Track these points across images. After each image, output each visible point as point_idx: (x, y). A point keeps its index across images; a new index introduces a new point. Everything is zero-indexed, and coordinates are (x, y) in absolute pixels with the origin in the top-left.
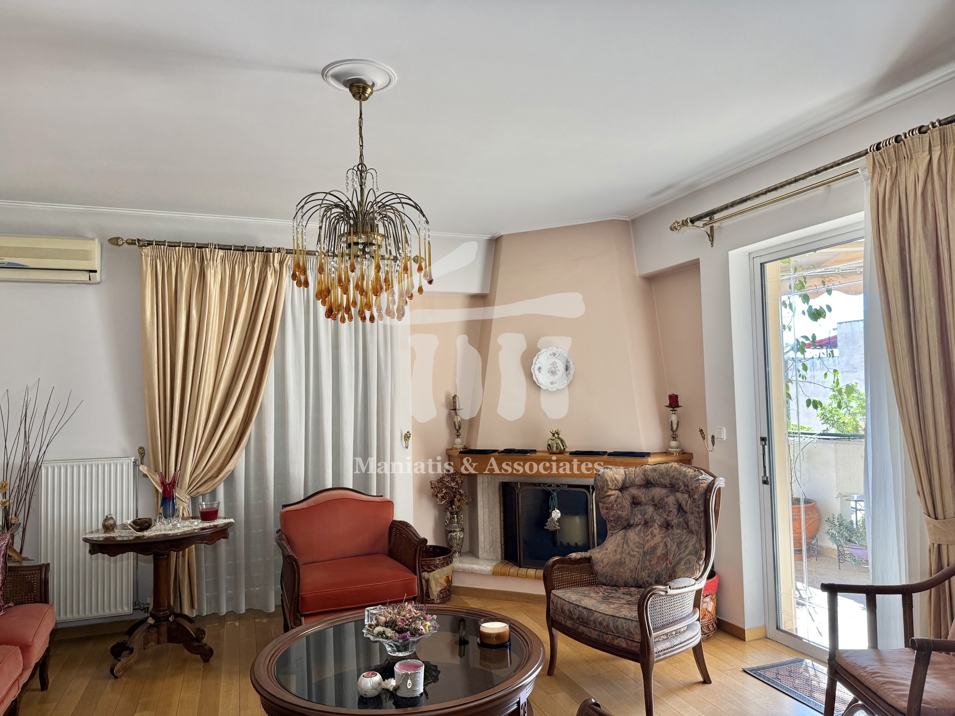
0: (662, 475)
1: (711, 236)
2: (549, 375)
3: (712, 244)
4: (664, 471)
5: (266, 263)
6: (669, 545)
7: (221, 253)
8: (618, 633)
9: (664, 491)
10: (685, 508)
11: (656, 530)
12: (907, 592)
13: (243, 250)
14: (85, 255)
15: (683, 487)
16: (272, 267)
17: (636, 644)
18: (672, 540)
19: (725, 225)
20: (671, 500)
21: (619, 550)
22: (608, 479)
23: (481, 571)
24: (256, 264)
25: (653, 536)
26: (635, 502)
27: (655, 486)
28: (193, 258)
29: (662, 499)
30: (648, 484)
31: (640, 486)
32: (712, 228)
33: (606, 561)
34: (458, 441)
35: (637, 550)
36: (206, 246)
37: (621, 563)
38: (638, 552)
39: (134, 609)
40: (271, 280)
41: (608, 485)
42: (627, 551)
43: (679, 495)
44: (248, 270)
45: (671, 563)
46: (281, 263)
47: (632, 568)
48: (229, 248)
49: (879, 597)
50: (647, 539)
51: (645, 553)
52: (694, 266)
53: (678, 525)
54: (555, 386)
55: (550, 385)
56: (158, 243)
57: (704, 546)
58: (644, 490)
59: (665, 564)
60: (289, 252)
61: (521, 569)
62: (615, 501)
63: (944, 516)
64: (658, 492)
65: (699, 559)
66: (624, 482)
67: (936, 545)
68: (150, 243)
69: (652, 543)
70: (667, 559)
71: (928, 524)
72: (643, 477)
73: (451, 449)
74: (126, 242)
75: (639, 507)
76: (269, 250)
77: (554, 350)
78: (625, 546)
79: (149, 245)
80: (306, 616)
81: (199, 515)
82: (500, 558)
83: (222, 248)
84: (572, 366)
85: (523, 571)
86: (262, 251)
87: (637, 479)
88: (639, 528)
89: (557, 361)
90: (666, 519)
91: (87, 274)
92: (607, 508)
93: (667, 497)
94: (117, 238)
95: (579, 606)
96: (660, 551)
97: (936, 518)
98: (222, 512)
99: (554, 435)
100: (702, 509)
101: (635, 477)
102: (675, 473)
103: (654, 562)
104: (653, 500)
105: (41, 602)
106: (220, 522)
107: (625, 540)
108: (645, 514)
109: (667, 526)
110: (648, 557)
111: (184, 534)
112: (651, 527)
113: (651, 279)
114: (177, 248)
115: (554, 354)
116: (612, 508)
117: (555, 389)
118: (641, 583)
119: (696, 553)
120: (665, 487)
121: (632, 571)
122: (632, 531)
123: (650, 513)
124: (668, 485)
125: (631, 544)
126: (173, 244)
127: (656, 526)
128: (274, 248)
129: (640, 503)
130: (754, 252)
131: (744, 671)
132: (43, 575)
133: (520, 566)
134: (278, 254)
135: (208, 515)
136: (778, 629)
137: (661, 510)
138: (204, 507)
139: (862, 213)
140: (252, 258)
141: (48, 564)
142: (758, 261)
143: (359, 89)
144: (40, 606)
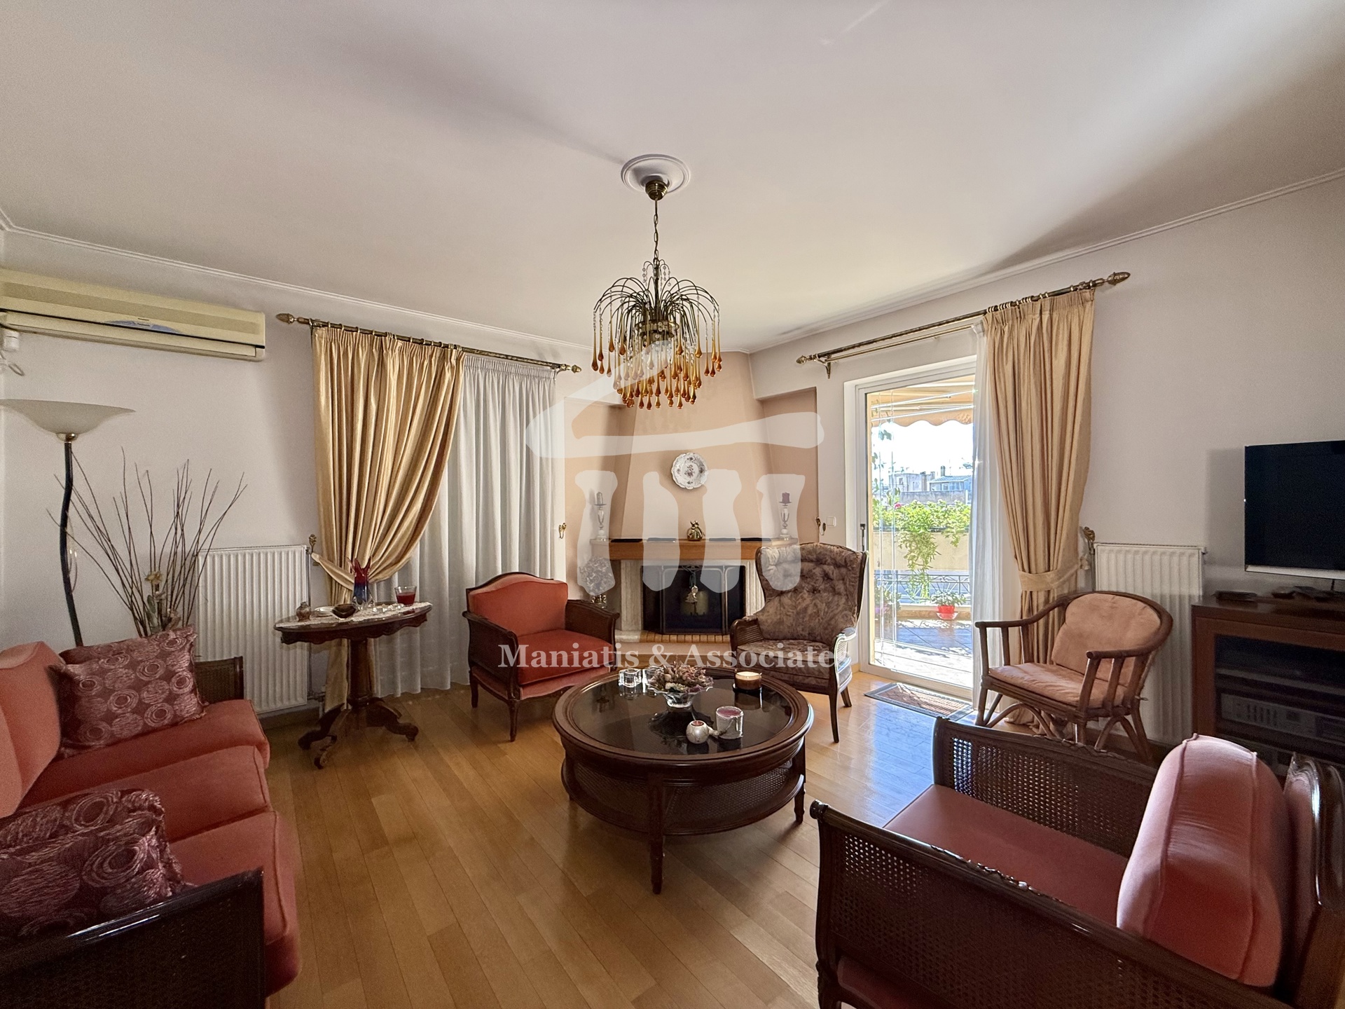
0: (810, 552)
1: (829, 372)
2: (686, 476)
3: (829, 376)
4: (812, 549)
5: (443, 358)
6: (819, 605)
7: (400, 343)
8: (809, 673)
9: (810, 565)
10: (831, 576)
11: (806, 595)
12: (1005, 626)
13: (421, 343)
14: (253, 328)
15: (830, 560)
16: (449, 363)
17: (824, 681)
18: (821, 602)
19: (839, 362)
20: (818, 571)
21: (778, 612)
23: (631, 639)
24: (434, 358)
25: (804, 599)
28: (371, 345)
29: (810, 571)
32: (829, 364)
33: (769, 621)
35: (791, 611)
36: (385, 335)
37: (781, 622)
38: (793, 612)
39: (308, 699)
40: (448, 375)
42: (785, 612)
43: (826, 567)
44: (426, 363)
45: (822, 619)
46: (458, 360)
47: (789, 625)
48: (407, 339)
49: (989, 630)
50: (798, 602)
51: (798, 613)
52: (813, 392)
53: (825, 590)
54: (693, 485)
55: (687, 484)
56: (333, 326)
57: (856, 603)
59: (817, 620)
60: (465, 350)
61: (664, 636)
63: (1036, 571)
64: (806, 566)
65: (854, 613)
67: (1028, 593)
68: (325, 325)
69: (804, 605)
70: (818, 616)
71: (1022, 576)
74: (298, 321)
76: (446, 346)
77: (691, 455)
78: (782, 609)
79: (323, 326)
80: (524, 687)
81: (395, 599)
82: (640, 628)
83: (401, 338)
84: (706, 469)
85: (666, 637)
86: (440, 346)
88: (790, 594)
89: (692, 464)
90: (813, 586)
91: (254, 349)
93: (814, 569)
94: (288, 315)
96: (810, 610)
97: (1030, 572)
98: (417, 598)
99: (693, 525)
100: (858, 575)
102: (822, 550)
103: (807, 618)
104: (802, 572)
105: (236, 698)
106: (418, 606)
107: (781, 604)
109: (814, 591)
110: (801, 616)
112: (801, 593)
113: (766, 402)
114: (354, 333)
115: (691, 459)
117: (691, 488)
118: (795, 636)
119: (851, 609)
120: (812, 561)
121: (789, 627)
122: (785, 597)
124: (816, 560)
125: (786, 607)
126: (350, 329)
127: (805, 591)
128: (451, 345)
130: (860, 385)
131: (866, 695)
132: (238, 670)
133: (663, 634)
134: (454, 350)
135: (407, 599)
136: (869, 664)
137: (809, 579)
138: (400, 591)
139: (975, 356)
140: (430, 352)
141: (242, 657)
142: (863, 392)
143: (655, 187)
144: (236, 703)
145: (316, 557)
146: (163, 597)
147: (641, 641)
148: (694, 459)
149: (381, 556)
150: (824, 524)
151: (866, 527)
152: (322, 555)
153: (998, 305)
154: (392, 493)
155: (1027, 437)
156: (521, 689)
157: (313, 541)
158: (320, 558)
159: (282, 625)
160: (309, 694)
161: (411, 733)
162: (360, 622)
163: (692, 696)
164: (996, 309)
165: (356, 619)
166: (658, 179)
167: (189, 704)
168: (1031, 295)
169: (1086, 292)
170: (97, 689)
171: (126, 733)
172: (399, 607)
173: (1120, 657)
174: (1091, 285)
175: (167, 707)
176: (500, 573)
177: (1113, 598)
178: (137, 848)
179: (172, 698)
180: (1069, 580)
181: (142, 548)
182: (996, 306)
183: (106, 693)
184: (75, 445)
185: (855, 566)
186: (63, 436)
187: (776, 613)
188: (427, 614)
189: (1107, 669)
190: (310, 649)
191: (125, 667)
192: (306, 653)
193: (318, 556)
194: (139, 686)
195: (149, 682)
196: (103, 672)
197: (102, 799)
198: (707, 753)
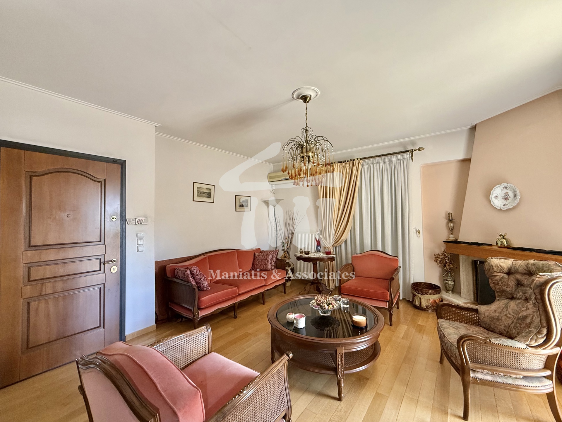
5: (353, 164)
6: (534, 318)
11: (530, 305)
13: (345, 162)
16: (355, 166)
21: (499, 310)
22: (493, 265)
24: (350, 166)
25: (527, 309)
26: (519, 284)
30: (528, 273)
31: (523, 274)
33: (487, 314)
34: (451, 236)
35: (513, 314)
36: (334, 163)
37: (498, 319)
38: (514, 316)
40: (355, 170)
41: (493, 269)
42: (505, 313)
44: (348, 168)
46: (358, 164)
48: (341, 162)
50: (522, 309)
51: (518, 318)
55: (502, 206)
58: (525, 276)
60: (361, 159)
62: (500, 280)
66: (510, 269)
69: (525, 314)
72: (526, 268)
75: (521, 288)
78: (505, 310)
84: (518, 194)
86: (352, 161)
88: (520, 301)
92: (494, 283)
96: (528, 320)
98: (332, 253)
101: (519, 267)
103: (523, 326)
106: (330, 256)
107: (506, 306)
108: (525, 293)
110: (519, 321)
116: (498, 284)
117: (506, 209)
121: (505, 326)
122: (513, 302)
123: (529, 293)
125: (510, 310)
129: (522, 285)
134: (357, 160)
135: (328, 253)
143: (305, 99)
145: (321, 236)
146: (288, 242)
148: (508, 188)
186: (273, 206)
187: (496, 311)
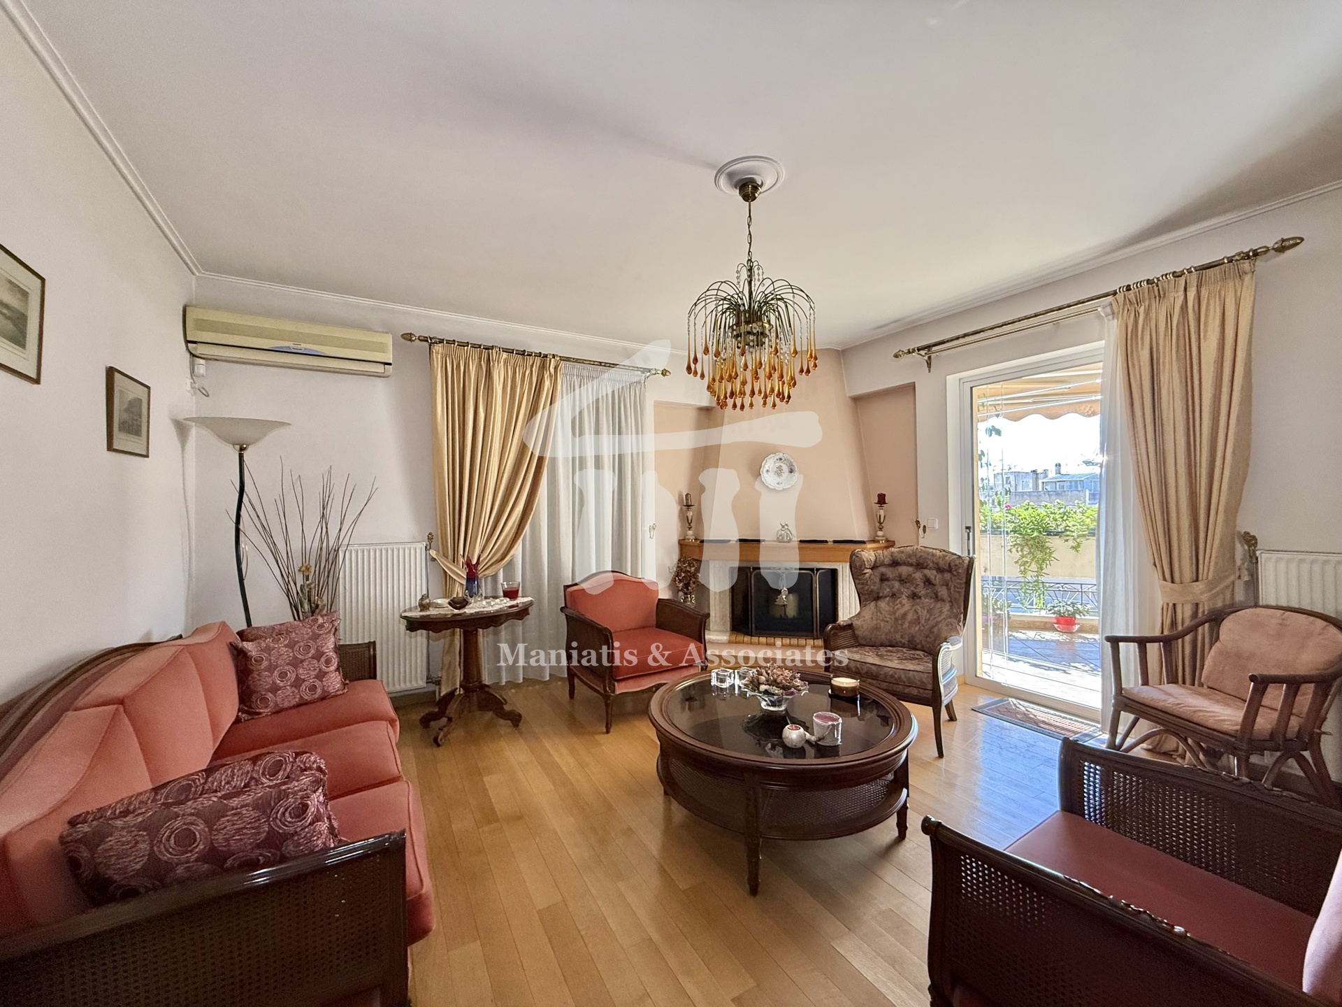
0: (909, 556)
1: (929, 365)
2: (776, 477)
3: (929, 370)
4: (911, 552)
5: (543, 367)
6: (919, 612)
7: (505, 355)
8: (909, 683)
9: (911, 569)
10: (934, 582)
11: (905, 601)
12: (1142, 642)
13: (523, 354)
14: (381, 348)
15: (931, 564)
16: (548, 372)
17: (926, 692)
18: (923, 608)
19: (941, 355)
20: (918, 575)
21: (875, 618)
22: (865, 559)
23: (718, 640)
24: (534, 367)
25: (902, 605)
26: (884, 579)
27: (901, 565)
28: (480, 358)
29: (908, 576)
30: (895, 563)
31: (888, 566)
32: (930, 358)
33: (865, 627)
34: (690, 532)
35: (889, 616)
36: (492, 347)
37: (877, 628)
38: (891, 619)
39: (427, 683)
40: (547, 383)
41: (865, 565)
42: (882, 618)
43: (927, 572)
44: (528, 372)
45: (924, 626)
46: (556, 368)
47: (887, 631)
48: (511, 351)
49: (1121, 644)
50: (896, 607)
51: (896, 619)
52: (911, 387)
53: (926, 596)
56: (448, 342)
57: (962, 610)
58: (890, 568)
59: (918, 628)
60: (562, 359)
61: (753, 638)
62: (869, 578)
63: (1181, 580)
64: (904, 570)
65: (959, 621)
66: (876, 561)
67: (1171, 605)
68: (441, 341)
69: (902, 611)
70: (919, 623)
71: (1162, 586)
72: (891, 558)
73: (684, 540)
74: (419, 339)
75: (886, 583)
76: (546, 356)
77: (781, 455)
79: (440, 343)
80: (618, 681)
81: (502, 594)
82: (729, 629)
83: (506, 350)
84: (796, 470)
86: (540, 356)
87: (886, 560)
88: (888, 599)
89: (782, 464)
90: (913, 591)
91: (382, 366)
92: (863, 584)
93: (914, 573)
94: (411, 334)
95: (865, 663)
96: (910, 617)
97: (1173, 582)
98: (520, 593)
100: (964, 580)
101: (883, 558)
102: (921, 554)
103: (906, 625)
104: (900, 576)
105: (370, 678)
106: (520, 600)
107: (878, 610)
108: (892, 588)
109: (914, 596)
110: (900, 622)
111: (497, 611)
112: (899, 598)
113: (857, 400)
114: (466, 348)
115: (781, 459)
116: (866, 584)
118: (894, 643)
119: (956, 616)
120: (911, 565)
121: (886, 633)
123: (897, 587)
124: (914, 564)
125: (884, 613)
126: (462, 344)
127: (904, 596)
128: (550, 354)
129: (887, 580)
130: (965, 378)
131: (973, 710)
132: (372, 653)
133: (751, 636)
134: (553, 360)
135: (511, 594)
136: (976, 676)
137: (908, 584)
138: (506, 587)
139: (1104, 341)
140: (531, 362)
141: (374, 642)
142: (968, 386)
143: (748, 189)
144: (371, 681)
145: (433, 553)
146: (312, 586)
147: (730, 642)
148: (783, 459)
149: (487, 554)
150: (925, 527)
151: (972, 530)
152: (438, 551)
153: (1131, 284)
154: (497, 497)
155: (1169, 429)
156: (616, 684)
157: (430, 537)
158: (436, 554)
159: (406, 614)
160: (427, 679)
161: (515, 719)
162: (472, 614)
163: (787, 699)
164: (1128, 288)
165: (469, 610)
166: (752, 181)
167: (334, 681)
168: (1172, 271)
169: (1243, 263)
170: (265, 664)
171: (286, 704)
172: (505, 601)
173: (1293, 684)
174: (1251, 254)
175: (318, 683)
176: (594, 571)
177: (1284, 613)
178: (309, 802)
179: (321, 675)
180: (1223, 592)
181: (296, 545)
182: (1129, 286)
183: (271, 668)
184: (246, 454)
185: (960, 571)
186: (238, 447)
187: (872, 618)
188: (530, 609)
189: (1275, 697)
190: (428, 638)
191: (286, 646)
192: (425, 640)
193: (435, 552)
194: (296, 663)
195: (302, 661)
196: (268, 650)
197: (281, 758)
198: (804, 758)
